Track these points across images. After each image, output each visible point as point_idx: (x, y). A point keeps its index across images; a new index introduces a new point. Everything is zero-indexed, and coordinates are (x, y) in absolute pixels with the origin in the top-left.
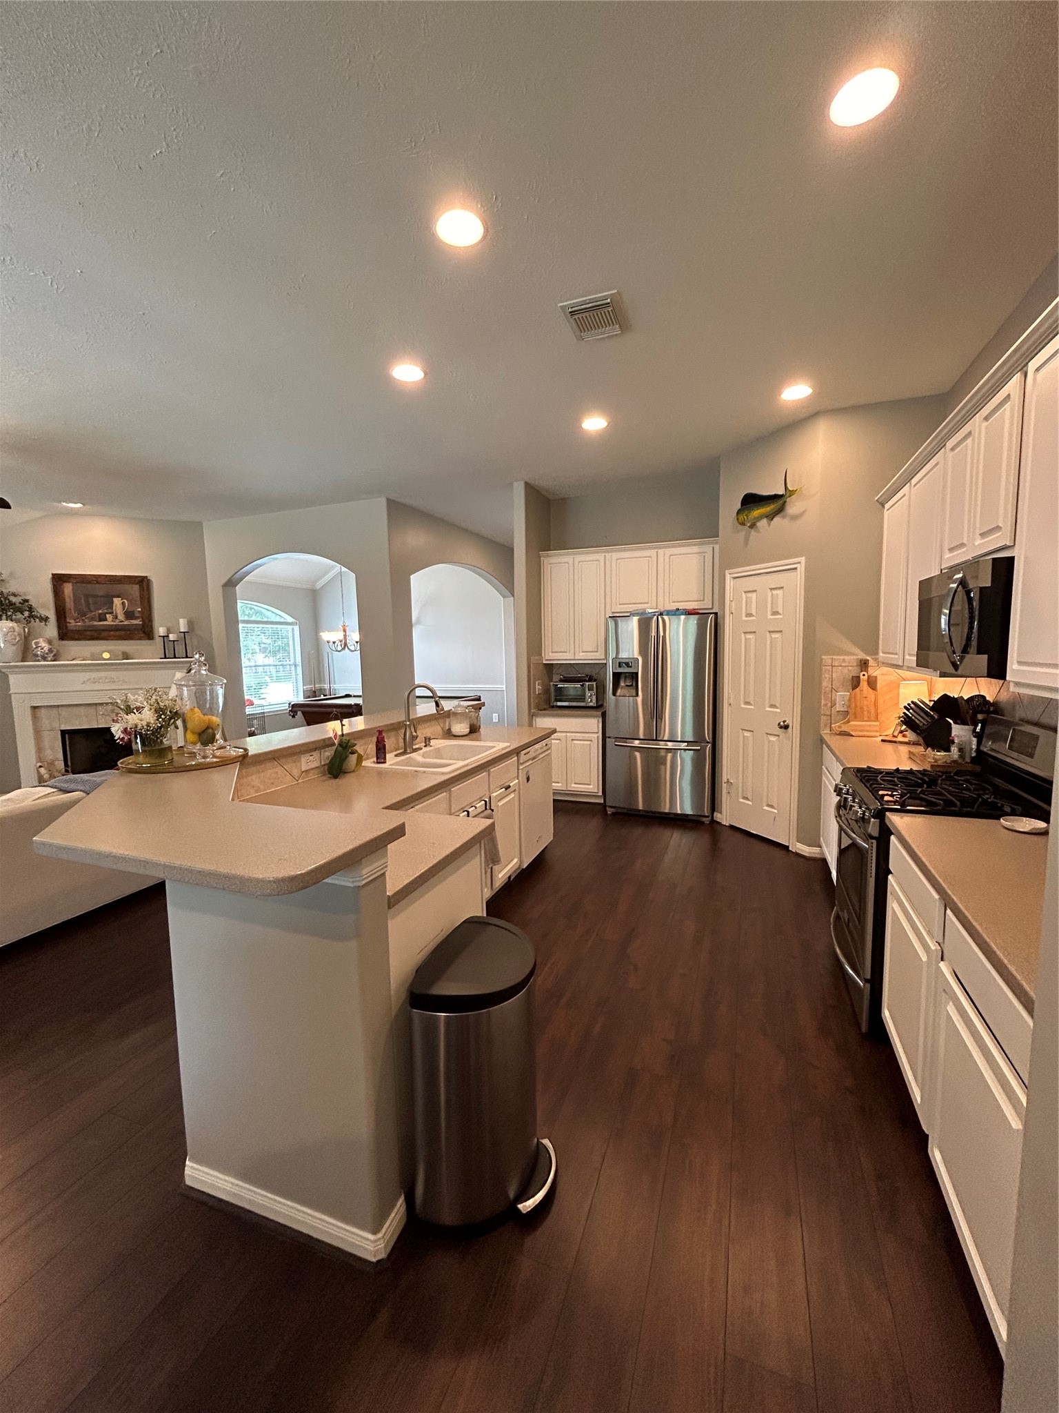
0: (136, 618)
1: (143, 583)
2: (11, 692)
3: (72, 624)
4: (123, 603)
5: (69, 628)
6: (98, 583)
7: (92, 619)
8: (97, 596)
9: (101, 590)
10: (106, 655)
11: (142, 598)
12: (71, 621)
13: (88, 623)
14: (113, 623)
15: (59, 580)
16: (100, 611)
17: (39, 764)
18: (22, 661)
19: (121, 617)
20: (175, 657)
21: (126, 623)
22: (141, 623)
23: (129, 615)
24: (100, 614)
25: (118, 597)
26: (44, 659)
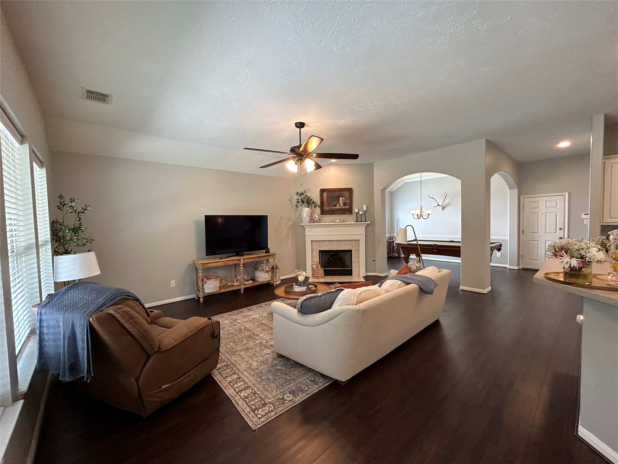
0: (347, 205)
1: (350, 190)
2: (306, 235)
3: (326, 208)
4: (343, 199)
5: (324, 210)
6: (335, 191)
7: (332, 206)
8: (334, 197)
9: (336, 194)
10: (337, 221)
11: (350, 197)
12: (325, 207)
13: (331, 208)
14: (339, 208)
15: (322, 191)
16: (335, 203)
17: (313, 263)
18: (310, 223)
19: (342, 205)
20: (361, 222)
21: (343, 207)
22: (348, 207)
23: (345, 204)
24: (334, 204)
25: (341, 197)
26: (317, 222)
